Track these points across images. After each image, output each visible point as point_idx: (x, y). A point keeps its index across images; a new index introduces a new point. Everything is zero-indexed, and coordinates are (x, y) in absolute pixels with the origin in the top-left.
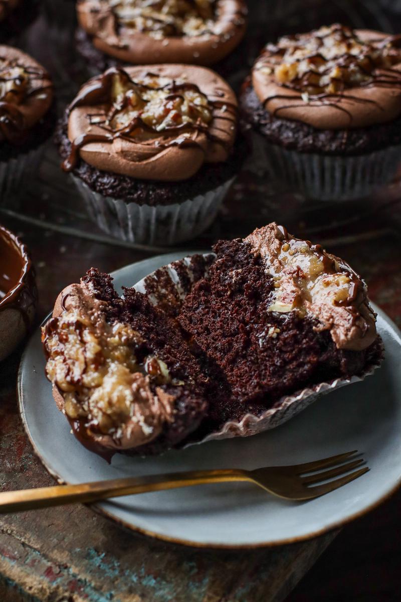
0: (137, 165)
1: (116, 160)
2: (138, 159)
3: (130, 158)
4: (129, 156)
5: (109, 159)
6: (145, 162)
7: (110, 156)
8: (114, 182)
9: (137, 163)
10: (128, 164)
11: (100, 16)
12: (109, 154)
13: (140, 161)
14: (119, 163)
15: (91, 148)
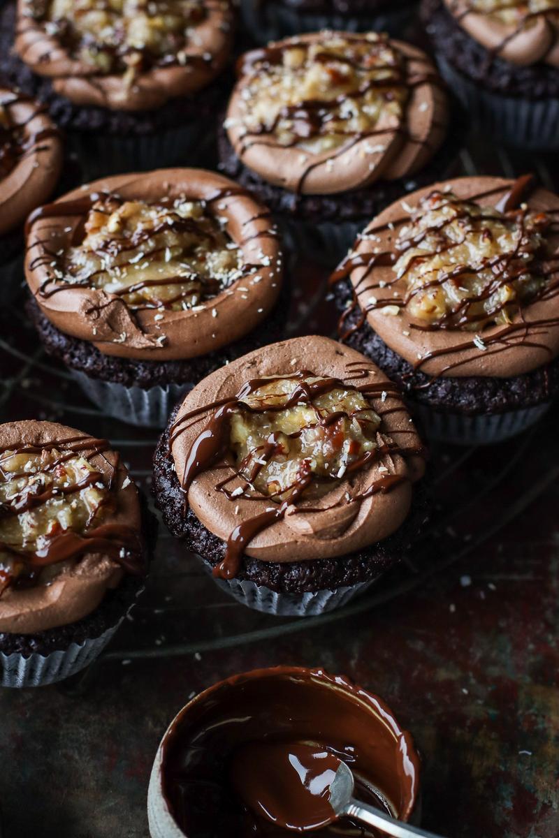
0: (341, 543)
1: (310, 546)
2: (339, 534)
3: (328, 536)
4: (326, 535)
5: (299, 548)
6: (350, 533)
7: (298, 543)
8: (311, 572)
9: (340, 539)
10: (329, 545)
11: (104, 314)
12: (296, 542)
13: (342, 535)
14: (315, 548)
15: (261, 543)
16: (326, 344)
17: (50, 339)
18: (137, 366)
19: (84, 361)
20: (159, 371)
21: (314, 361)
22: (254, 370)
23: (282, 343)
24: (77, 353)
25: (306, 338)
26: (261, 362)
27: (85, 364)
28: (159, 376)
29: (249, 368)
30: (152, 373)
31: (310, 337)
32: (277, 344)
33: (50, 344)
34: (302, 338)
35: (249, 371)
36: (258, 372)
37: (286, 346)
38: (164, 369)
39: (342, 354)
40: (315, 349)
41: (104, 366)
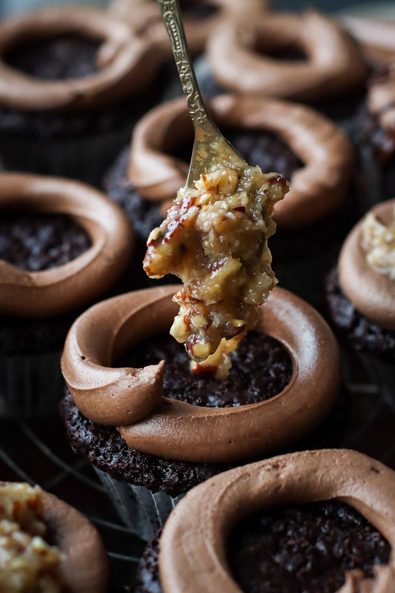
16: (362, 459)
17: (77, 435)
18: (165, 467)
19: (109, 459)
20: (188, 475)
21: (344, 473)
22: (275, 472)
23: (313, 451)
24: (103, 450)
25: (342, 451)
26: (284, 466)
27: (110, 461)
28: (188, 480)
29: (269, 470)
30: (180, 476)
31: (347, 450)
32: (307, 451)
33: (76, 440)
34: (336, 450)
35: (268, 474)
36: (278, 476)
37: (317, 455)
38: (195, 473)
39: (377, 472)
40: (349, 462)
41: (129, 465)
